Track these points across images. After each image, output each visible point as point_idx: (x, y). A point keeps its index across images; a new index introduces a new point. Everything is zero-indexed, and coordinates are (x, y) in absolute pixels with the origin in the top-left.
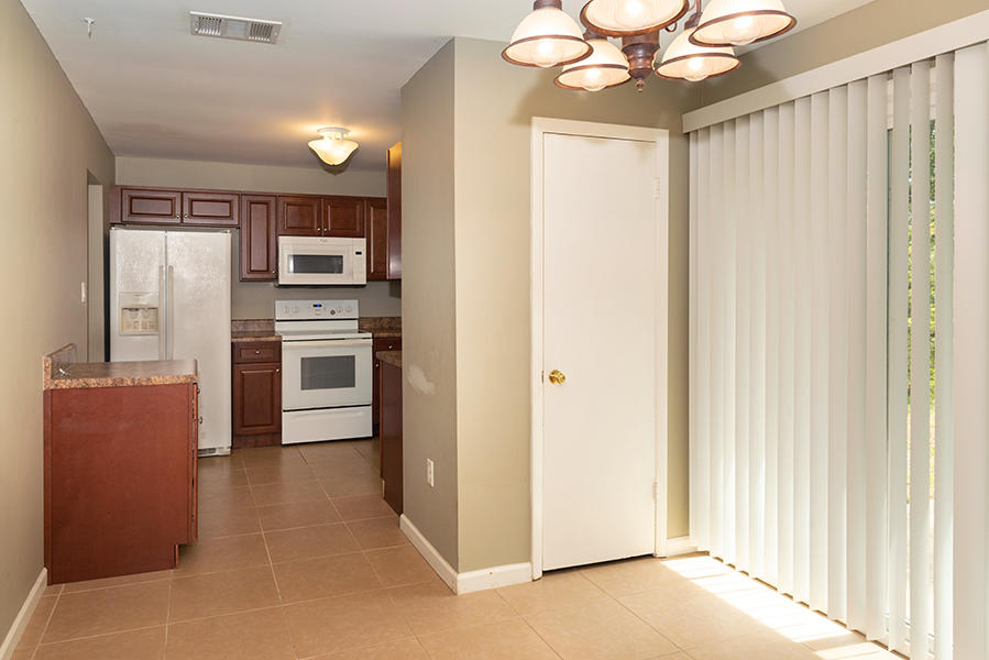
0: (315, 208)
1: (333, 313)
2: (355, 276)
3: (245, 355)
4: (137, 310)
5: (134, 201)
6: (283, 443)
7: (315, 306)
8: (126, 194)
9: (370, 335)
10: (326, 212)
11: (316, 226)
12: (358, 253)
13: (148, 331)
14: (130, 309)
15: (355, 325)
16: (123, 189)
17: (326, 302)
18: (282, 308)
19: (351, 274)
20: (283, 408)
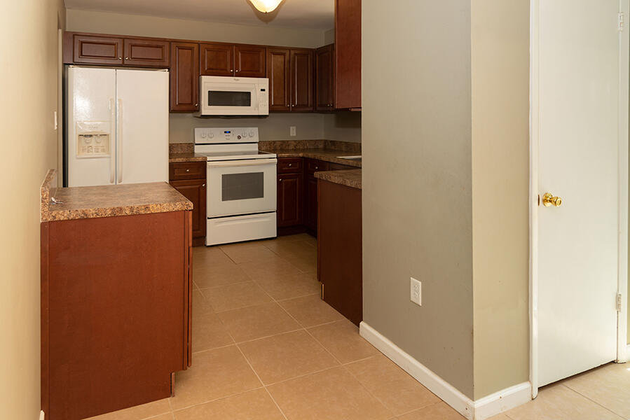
0: (229, 53)
1: (239, 137)
2: (260, 108)
3: (177, 173)
4: (91, 136)
5: (83, 44)
6: (208, 245)
7: (225, 132)
8: (78, 39)
9: (275, 155)
10: (237, 56)
11: (229, 67)
12: (262, 90)
13: (101, 154)
14: (85, 136)
15: (255, 147)
16: (75, 35)
17: (233, 129)
18: (202, 135)
19: (257, 106)
20: (208, 216)
